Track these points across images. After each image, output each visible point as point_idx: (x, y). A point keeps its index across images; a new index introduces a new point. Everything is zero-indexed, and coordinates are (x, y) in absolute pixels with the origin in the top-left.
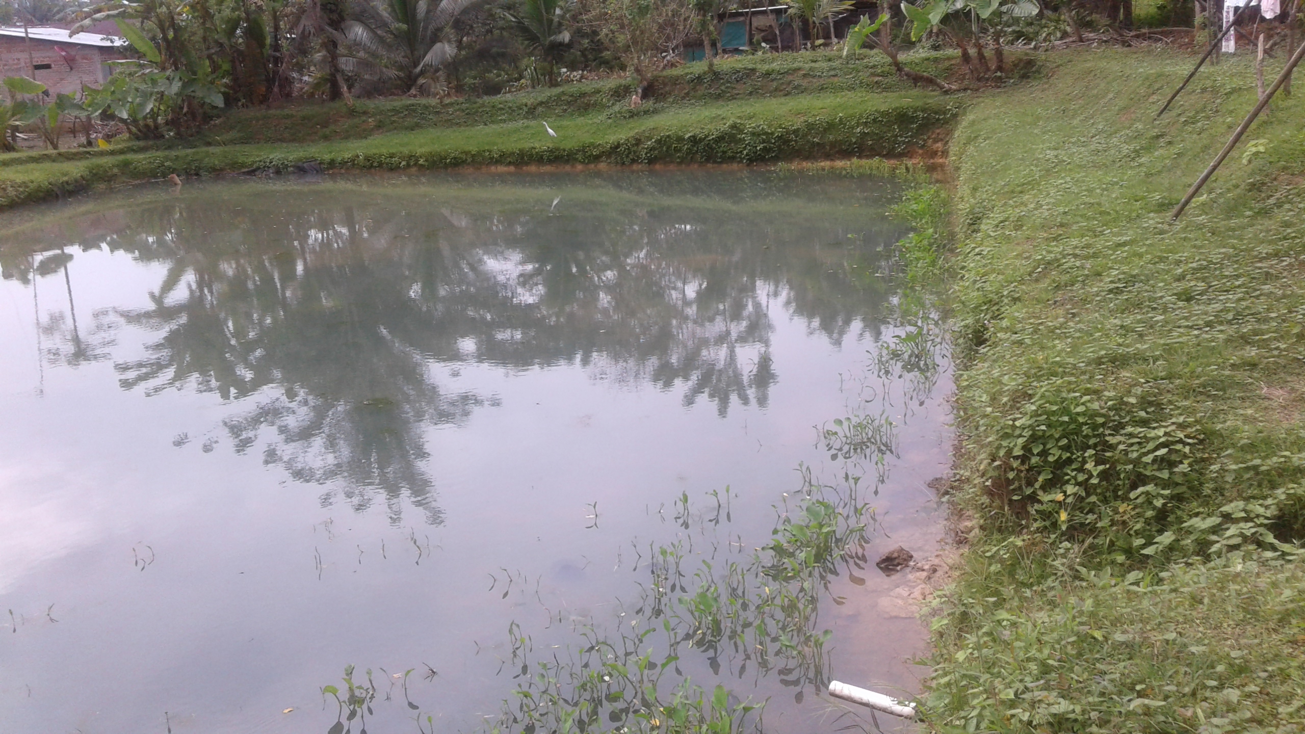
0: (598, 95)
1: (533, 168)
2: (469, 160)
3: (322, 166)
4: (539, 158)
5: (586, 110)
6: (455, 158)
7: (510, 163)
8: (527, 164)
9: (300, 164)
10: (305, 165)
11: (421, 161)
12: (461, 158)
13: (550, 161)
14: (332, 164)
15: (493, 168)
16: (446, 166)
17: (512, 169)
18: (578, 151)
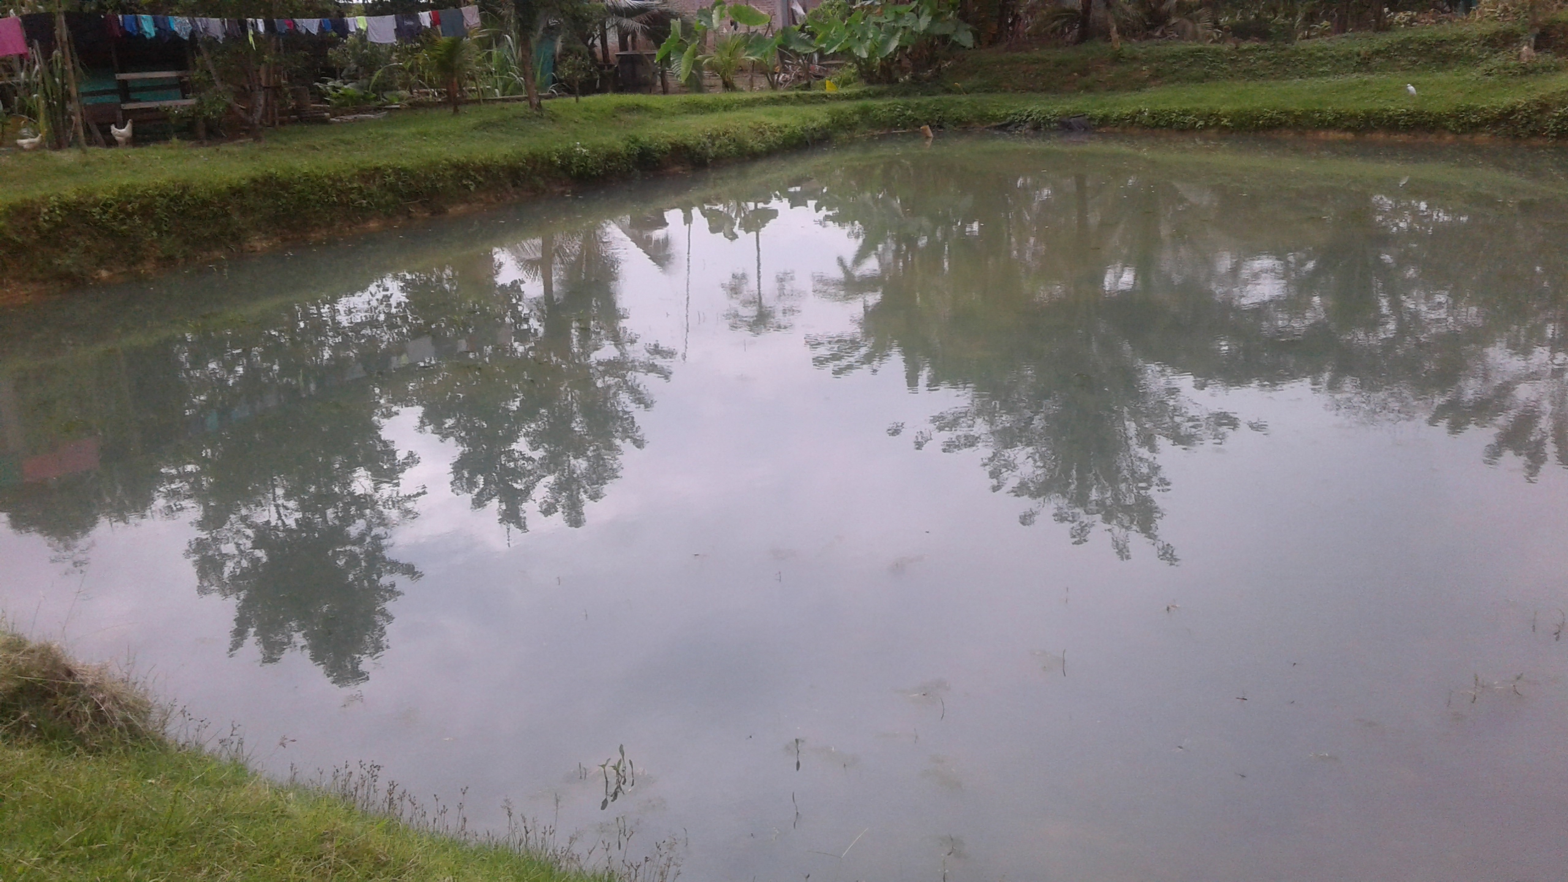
0: (1462, 44)
1: (1381, 136)
2: (1291, 122)
3: (1092, 123)
4: (1392, 124)
5: (1444, 62)
6: (1271, 119)
7: (1348, 129)
8: (1372, 130)
9: (1065, 119)
10: (1072, 120)
11: (1225, 121)
12: (1279, 119)
13: (1408, 128)
14: (1105, 120)
15: (1322, 134)
16: (1258, 128)
17: (1349, 136)
18: (1450, 116)
